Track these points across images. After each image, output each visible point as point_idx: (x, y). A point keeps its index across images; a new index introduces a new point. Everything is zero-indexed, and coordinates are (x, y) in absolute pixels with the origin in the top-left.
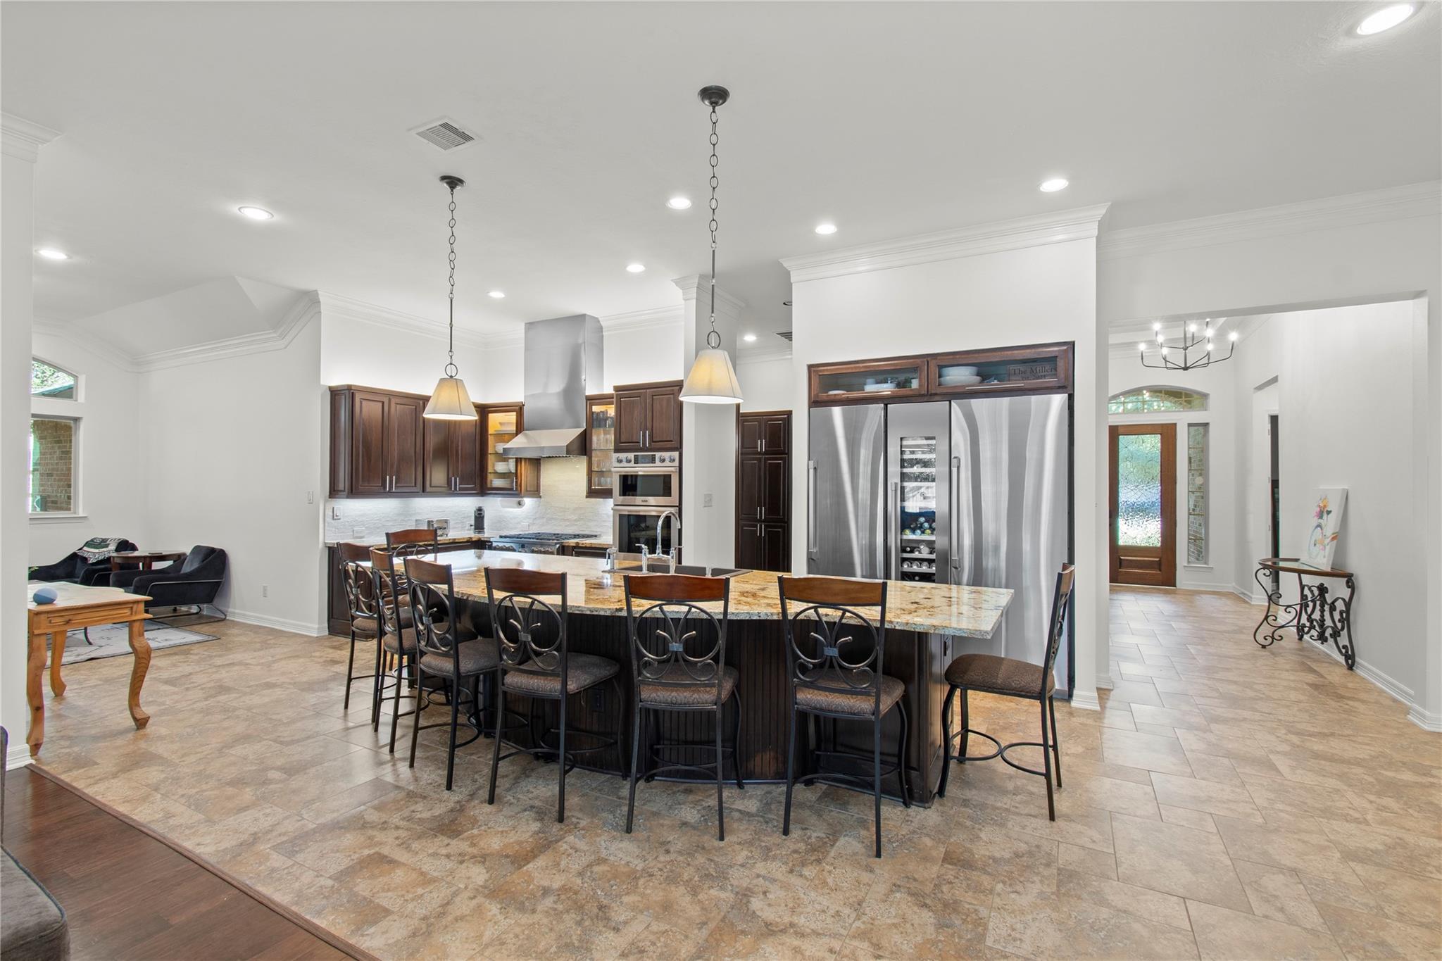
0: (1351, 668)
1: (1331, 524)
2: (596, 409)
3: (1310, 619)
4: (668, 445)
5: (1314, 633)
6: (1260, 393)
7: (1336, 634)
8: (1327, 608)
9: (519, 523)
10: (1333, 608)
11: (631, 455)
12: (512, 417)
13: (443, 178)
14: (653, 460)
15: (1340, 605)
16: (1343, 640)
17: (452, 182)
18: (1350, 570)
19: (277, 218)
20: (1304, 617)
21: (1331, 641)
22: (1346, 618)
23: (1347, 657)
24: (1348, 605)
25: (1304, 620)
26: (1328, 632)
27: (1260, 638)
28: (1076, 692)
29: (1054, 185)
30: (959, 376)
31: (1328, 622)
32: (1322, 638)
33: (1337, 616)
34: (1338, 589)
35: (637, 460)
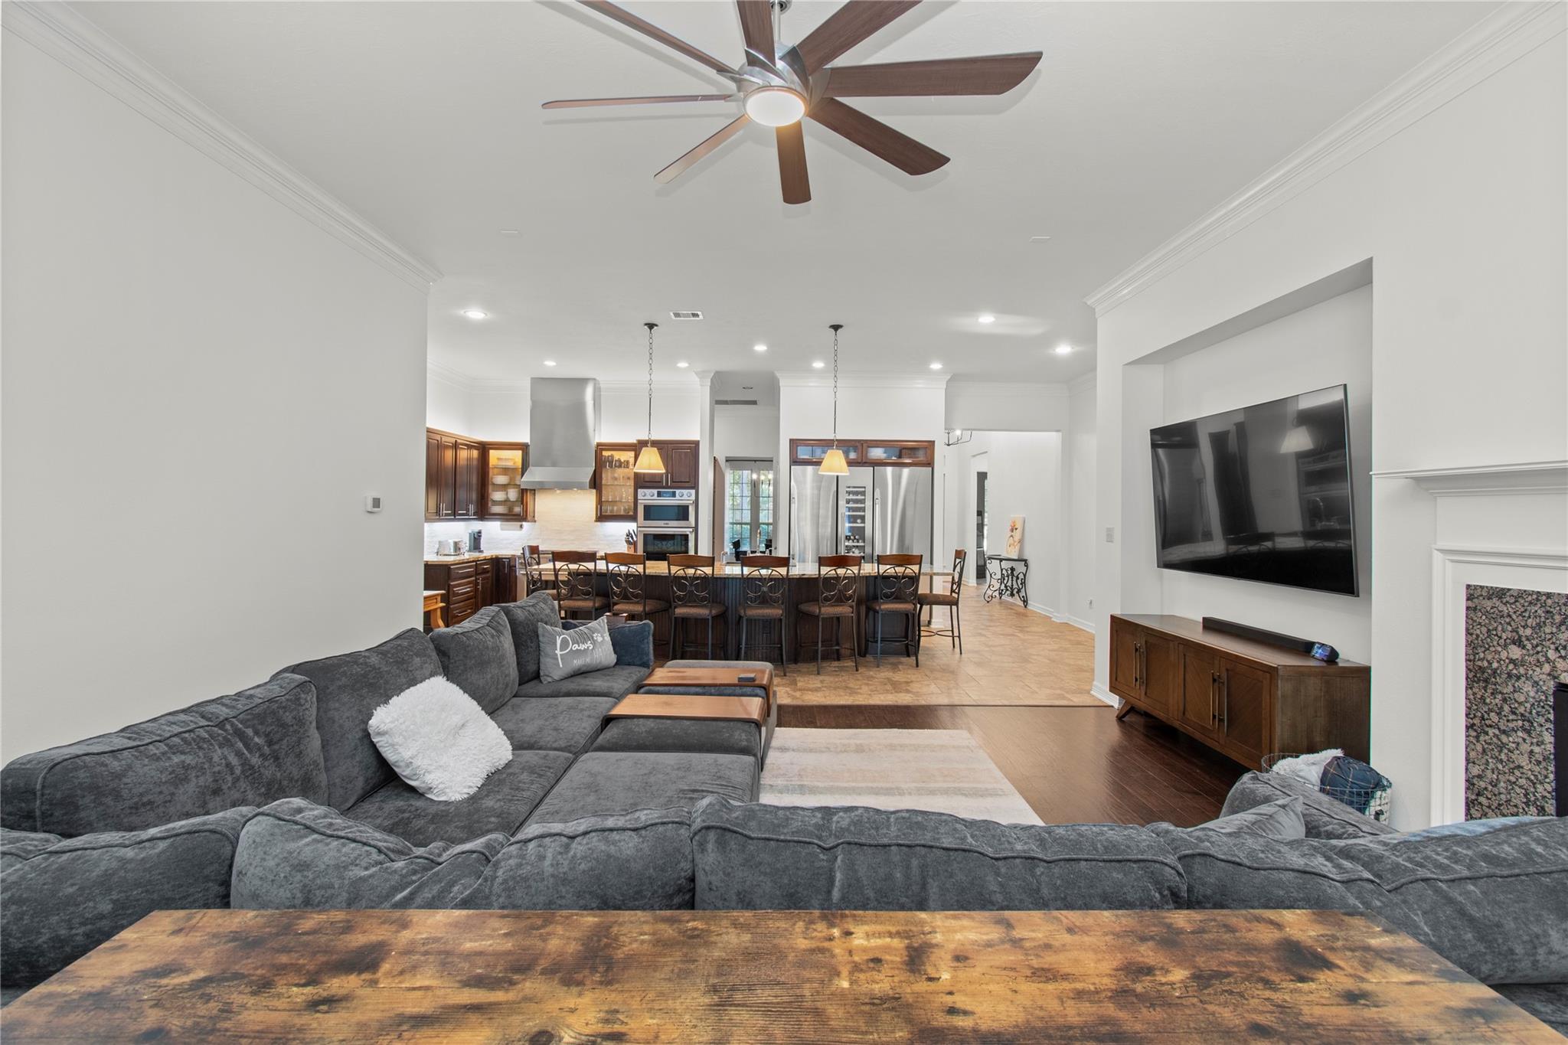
0: (1026, 607)
1: (1017, 535)
2: (606, 454)
3: (1006, 586)
4: (687, 485)
5: (1008, 592)
6: (974, 459)
7: (1019, 591)
8: (1015, 579)
9: (511, 544)
10: (1018, 578)
11: (655, 491)
12: (517, 455)
13: (646, 324)
14: (674, 494)
15: (1021, 576)
16: (1022, 594)
17: (651, 326)
18: (1025, 558)
19: (490, 316)
20: (1003, 585)
21: (1016, 595)
22: (1024, 583)
23: (1024, 601)
24: (1025, 575)
25: (1003, 587)
26: (1015, 592)
27: (986, 596)
28: (933, 620)
29: (936, 366)
30: (877, 453)
31: (1015, 586)
32: (1012, 595)
33: (1019, 582)
34: (1020, 568)
35: (659, 495)
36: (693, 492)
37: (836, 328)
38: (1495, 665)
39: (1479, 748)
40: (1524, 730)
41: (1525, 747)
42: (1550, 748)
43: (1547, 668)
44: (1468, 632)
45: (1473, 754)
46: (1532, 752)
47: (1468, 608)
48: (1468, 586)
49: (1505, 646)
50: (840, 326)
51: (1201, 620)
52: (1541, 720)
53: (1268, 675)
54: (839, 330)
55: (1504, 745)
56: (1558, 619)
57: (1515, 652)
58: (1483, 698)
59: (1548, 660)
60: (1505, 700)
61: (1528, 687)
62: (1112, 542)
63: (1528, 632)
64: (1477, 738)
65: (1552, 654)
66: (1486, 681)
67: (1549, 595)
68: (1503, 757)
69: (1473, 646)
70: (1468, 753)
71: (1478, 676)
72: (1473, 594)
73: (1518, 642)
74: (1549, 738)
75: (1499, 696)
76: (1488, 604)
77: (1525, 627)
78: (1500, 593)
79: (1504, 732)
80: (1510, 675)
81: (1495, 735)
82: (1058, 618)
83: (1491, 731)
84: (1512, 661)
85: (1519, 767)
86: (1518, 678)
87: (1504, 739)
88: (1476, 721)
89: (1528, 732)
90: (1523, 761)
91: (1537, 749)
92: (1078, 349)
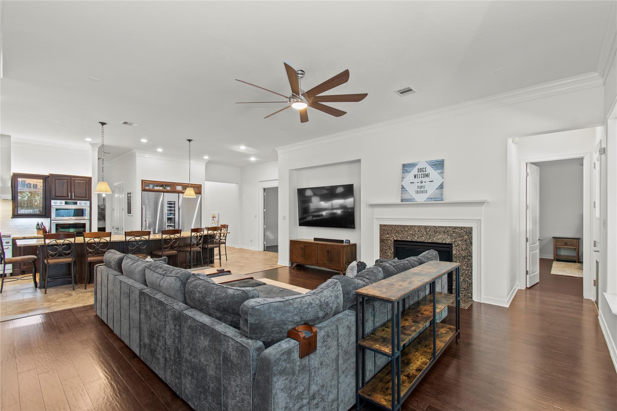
1: (216, 219)
2: (20, 179)
4: (84, 198)
11: (64, 202)
13: (100, 123)
14: (76, 203)
17: (103, 124)
29: (206, 157)
30: (179, 188)
35: (66, 203)
36: (88, 202)
37: (190, 141)
38: (384, 238)
39: (382, 254)
40: (389, 249)
41: (389, 252)
42: (393, 251)
43: (392, 237)
44: (380, 233)
45: (381, 255)
46: (390, 252)
47: (380, 229)
48: (380, 225)
49: (386, 235)
50: (192, 140)
51: (313, 239)
52: (392, 246)
53: (342, 248)
54: (191, 142)
55: (386, 252)
56: (394, 229)
57: (388, 236)
58: (383, 245)
59: (393, 236)
60: (386, 244)
61: (390, 241)
62: (285, 220)
63: (390, 232)
64: (382, 252)
65: (393, 235)
66: (383, 241)
67: (393, 225)
68: (386, 254)
69: (381, 235)
70: (380, 255)
71: (382, 241)
72: (381, 226)
73: (388, 234)
74: (393, 249)
75: (385, 244)
76: (383, 228)
77: (389, 231)
78: (385, 225)
79: (386, 250)
80: (387, 240)
81: (385, 251)
82: (237, 247)
83: (384, 250)
84: (387, 237)
85: (388, 255)
86: (388, 240)
87: (386, 251)
88: (382, 249)
89: (390, 249)
90: (389, 254)
91: (391, 252)
92: (257, 159)
